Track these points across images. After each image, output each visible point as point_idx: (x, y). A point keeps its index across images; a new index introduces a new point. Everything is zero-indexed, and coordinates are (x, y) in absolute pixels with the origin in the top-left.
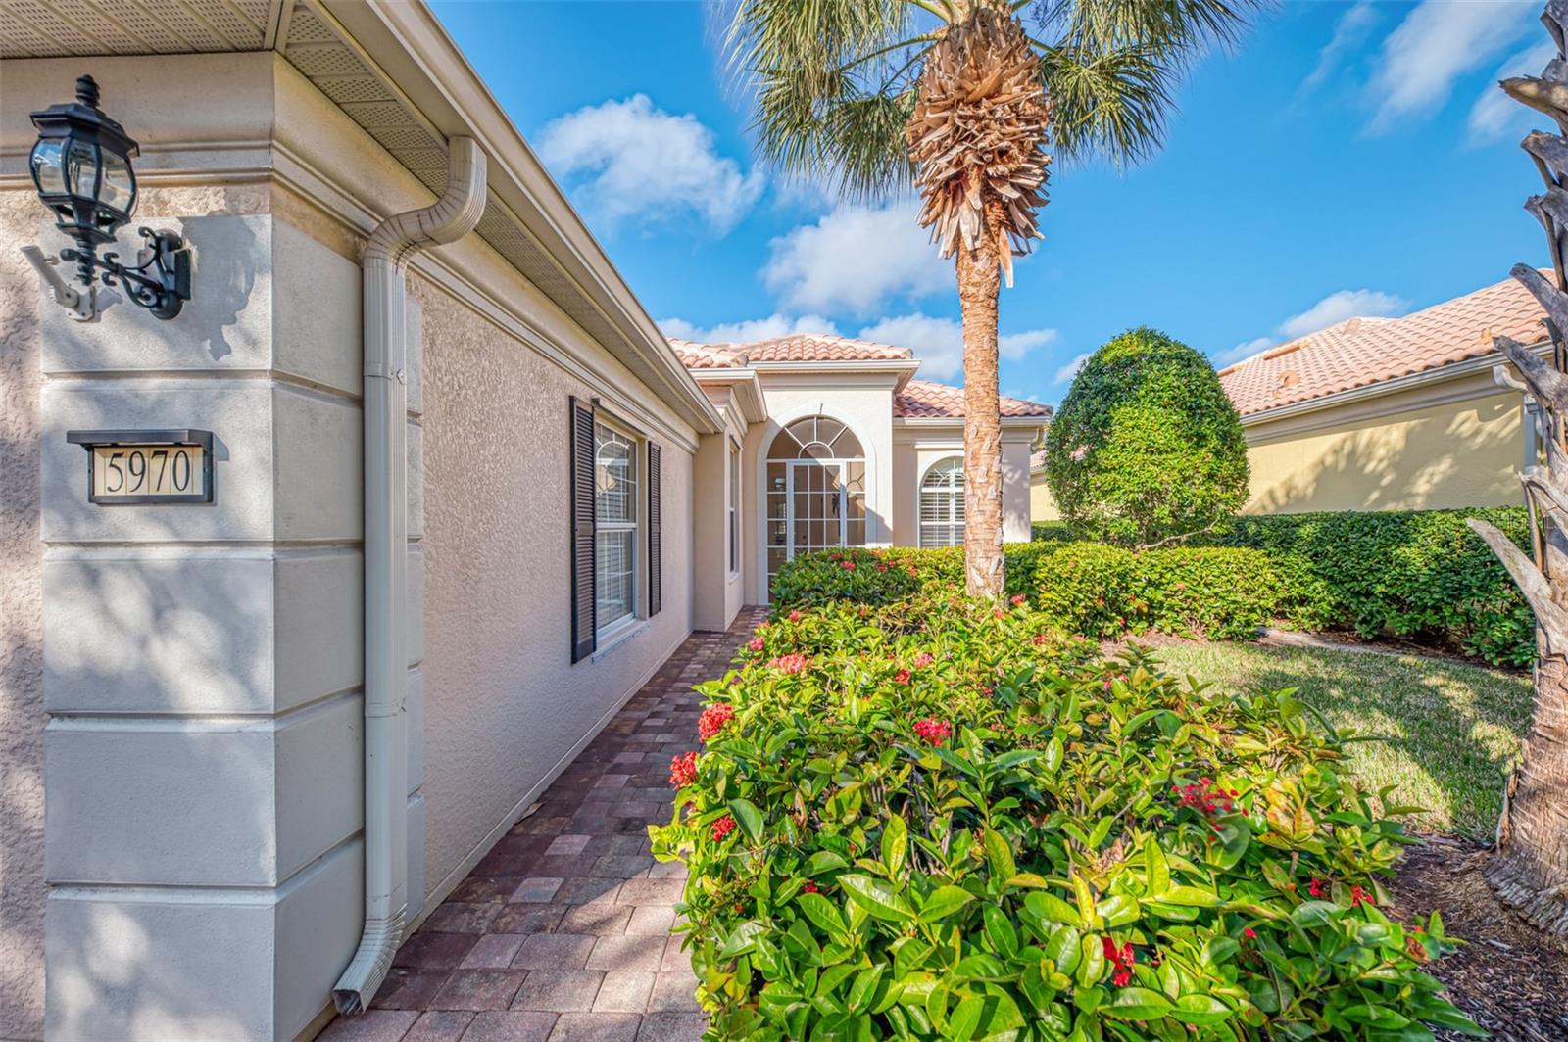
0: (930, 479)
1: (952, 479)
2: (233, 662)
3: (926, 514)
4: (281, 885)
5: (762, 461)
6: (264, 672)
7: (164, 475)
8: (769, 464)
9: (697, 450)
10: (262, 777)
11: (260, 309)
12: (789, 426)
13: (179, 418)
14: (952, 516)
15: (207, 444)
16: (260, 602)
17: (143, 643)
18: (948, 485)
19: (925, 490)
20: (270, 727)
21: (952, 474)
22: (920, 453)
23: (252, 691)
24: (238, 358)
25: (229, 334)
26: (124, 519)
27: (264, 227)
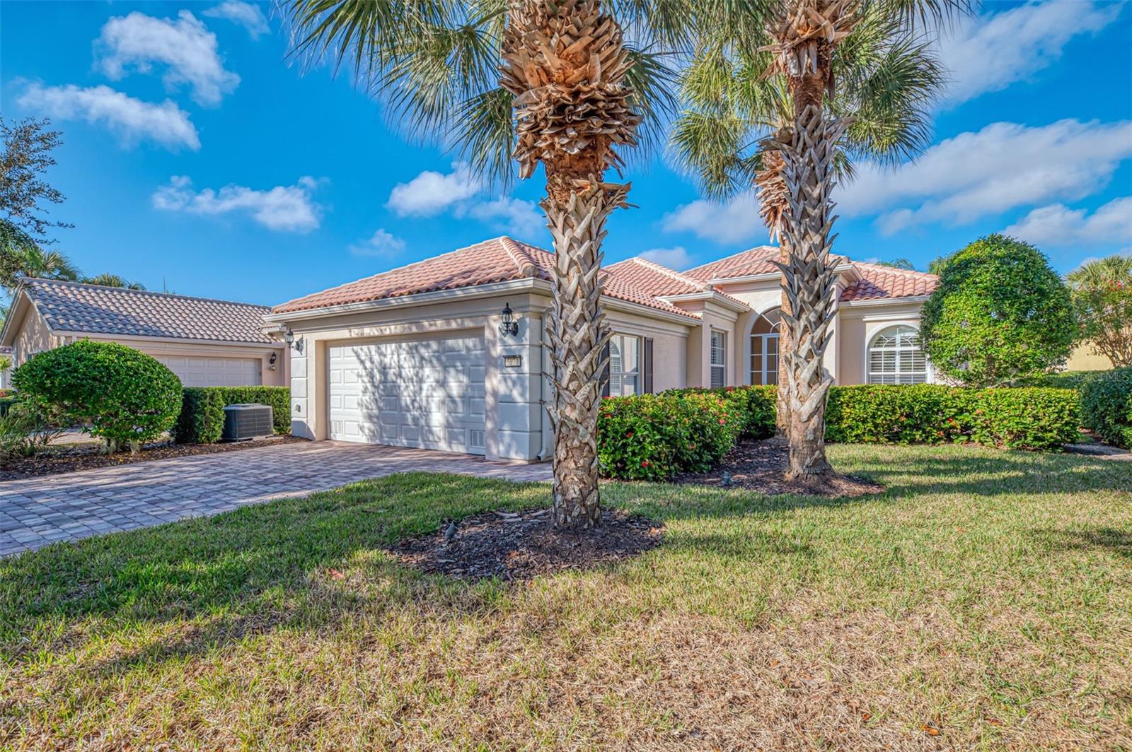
0: (878, 341)
1: (898, 341)
2: (522, 395)
3: (874, 367)
4: (530, 432)
5: (747, 335)
6: (528, 396)
7: (514, 362)
8: (752, 338)
9: (689, 335)
10: (527, 413)
11: (528, 334)
12: (764, 313)
13: (517, 354)
14: (898, 369)
15: (520, 357)
16: (527, 383)
17: (511, 391)
18: (894, 346)
19: (872, 350)
20: (528, 405)
21: (898, 337)
22: (867, 324)
23: (525, 399)
24: (524, 343)
25: (523, 339)
26: (510, 370)
27: (527, 320)
